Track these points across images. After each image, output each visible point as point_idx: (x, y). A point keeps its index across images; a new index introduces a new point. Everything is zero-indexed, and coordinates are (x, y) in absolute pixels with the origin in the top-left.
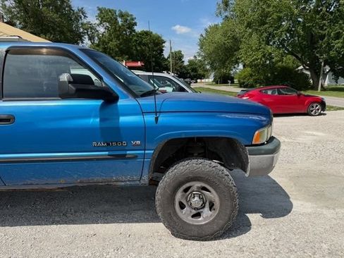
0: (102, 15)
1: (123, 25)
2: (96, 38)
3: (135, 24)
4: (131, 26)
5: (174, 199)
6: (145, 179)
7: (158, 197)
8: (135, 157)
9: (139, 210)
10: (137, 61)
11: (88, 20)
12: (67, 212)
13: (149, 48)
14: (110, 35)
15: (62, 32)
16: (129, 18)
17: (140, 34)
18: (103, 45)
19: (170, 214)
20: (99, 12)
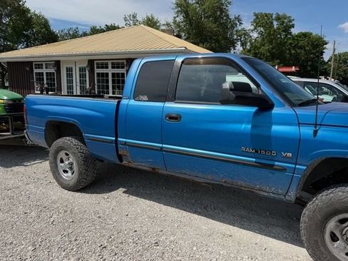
0: (258, 20)
1: (278, 29)
2: (249, 44)
3: (293, 26)
4: (287, 28)
5: (325, 227)
6: (292, 196)
7: (304, 218)
8: (284, 169)
9: (278, 226)
10: (290, 66)
11: (243, 26)
12: (207, 206)
13: (305, 50)
14: (263, 40)
15: (217, 41)
16: (286, 21)
17: (297, 36)
18: (254, 50)
19: (316, 241)
20: (255, 17)
